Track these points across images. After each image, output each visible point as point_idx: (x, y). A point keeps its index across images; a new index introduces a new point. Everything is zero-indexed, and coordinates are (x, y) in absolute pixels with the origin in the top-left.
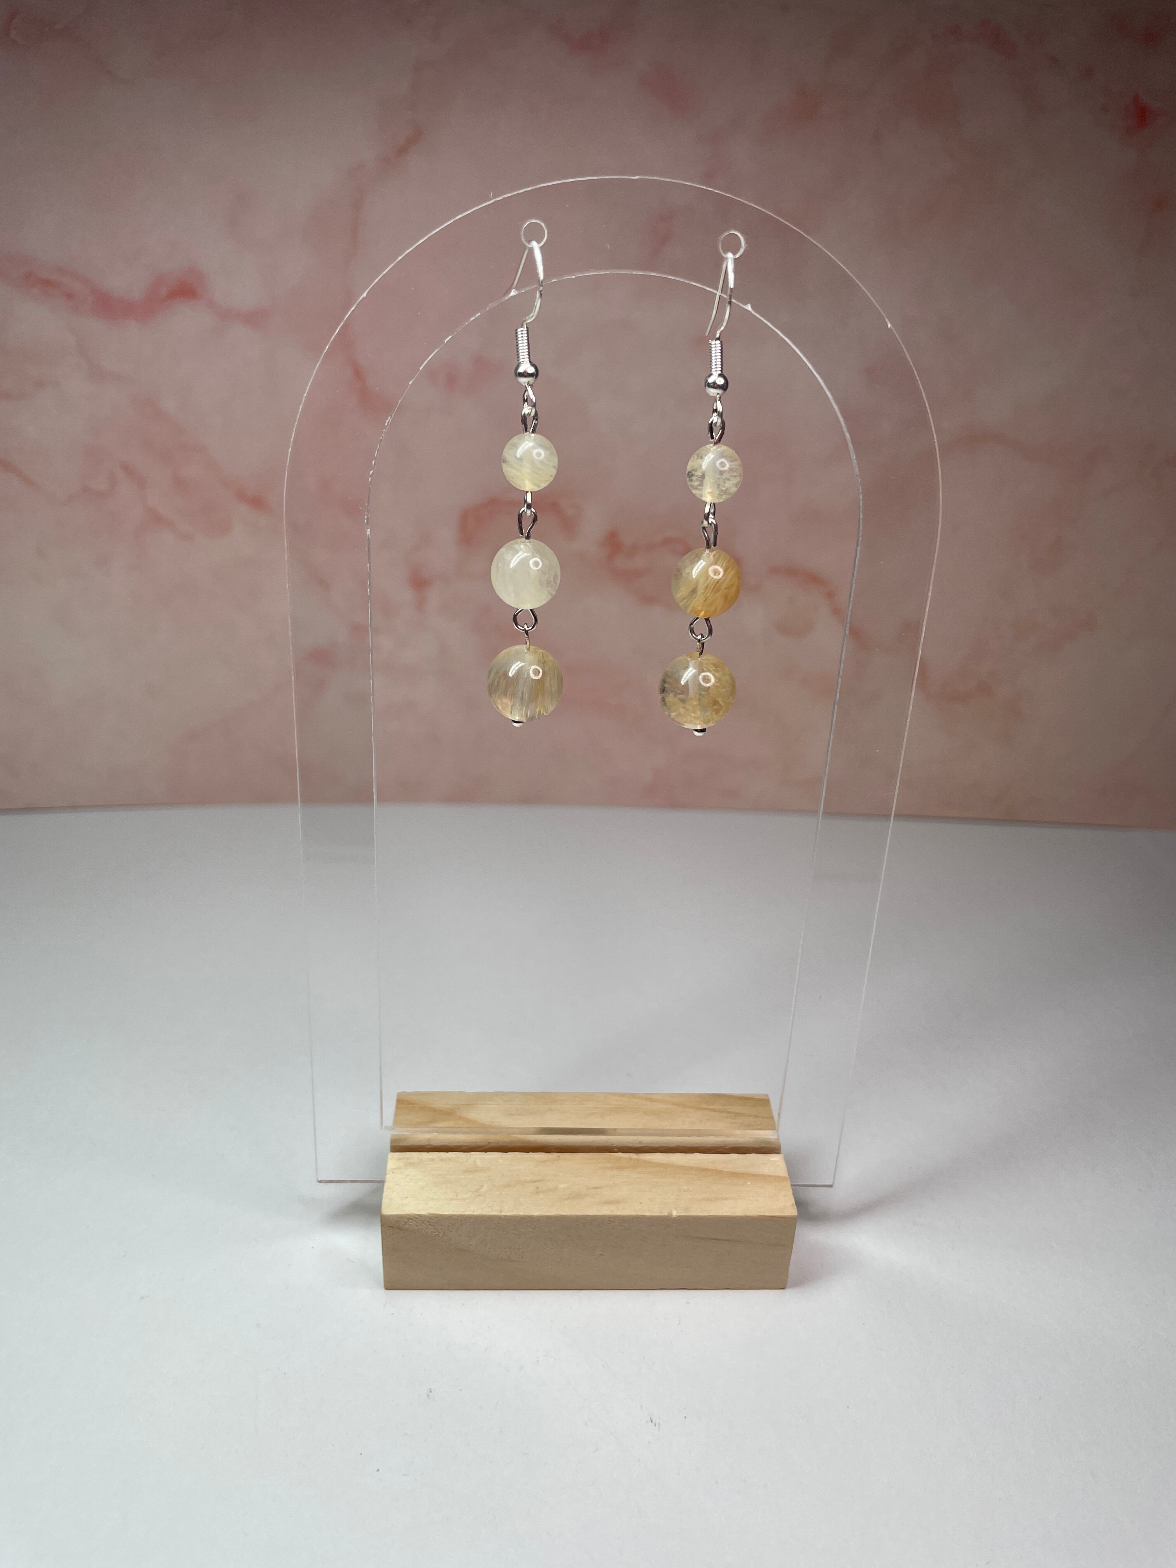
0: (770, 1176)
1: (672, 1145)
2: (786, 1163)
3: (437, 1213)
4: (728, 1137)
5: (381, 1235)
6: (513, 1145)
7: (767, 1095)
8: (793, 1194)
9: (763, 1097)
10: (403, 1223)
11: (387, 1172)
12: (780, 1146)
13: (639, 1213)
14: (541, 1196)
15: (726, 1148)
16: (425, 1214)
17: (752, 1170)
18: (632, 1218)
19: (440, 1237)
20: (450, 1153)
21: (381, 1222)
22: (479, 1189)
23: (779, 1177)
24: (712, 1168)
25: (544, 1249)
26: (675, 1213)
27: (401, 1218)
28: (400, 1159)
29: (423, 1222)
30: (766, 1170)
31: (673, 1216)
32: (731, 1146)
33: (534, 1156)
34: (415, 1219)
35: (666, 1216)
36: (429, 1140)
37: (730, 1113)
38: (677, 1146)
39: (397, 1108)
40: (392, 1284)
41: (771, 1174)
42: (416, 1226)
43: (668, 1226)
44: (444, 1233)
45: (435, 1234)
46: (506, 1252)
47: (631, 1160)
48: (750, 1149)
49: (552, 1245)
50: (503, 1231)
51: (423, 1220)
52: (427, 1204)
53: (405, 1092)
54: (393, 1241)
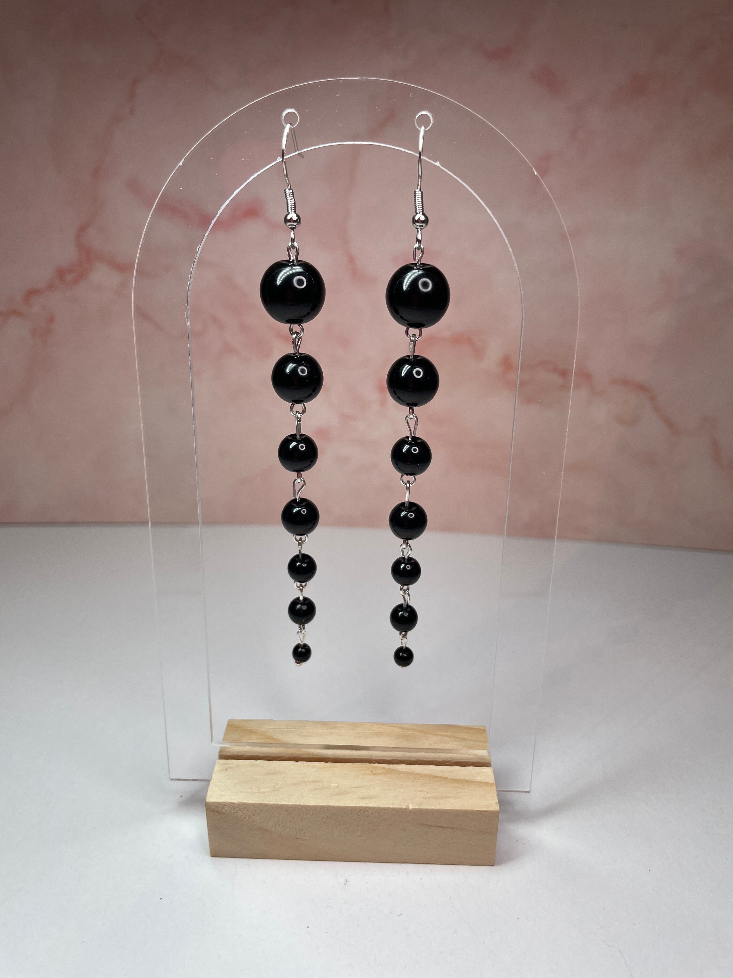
0: (481, 782)
1: (413, 759)
2: (494, 774)
3: (244, 802)
4: (453, 754)
5: (206, 817)
6: (303, 756)
7: (484, 726)
8: (498, 795)
9: (482, 728)
10: (221, 808)
11: (214, 773)
12: (491, 761)
13: (386, 806)
14: (318, 792)
15: (453, 762)
17: (468, 778)
18: (381, 809)
19: (247, 819)
20: (258, 761)
21: (206, 807)
22: (275, 786)
23: (488, 783)
24: (441, 776)
25: (320, 830)
26: (411, 807)
27: (219, 803)
28: (224, 764)
30: (479, 779)
31: (410, 809)
32: (455, 761)
33: (316, 764)
34: (228, 806)
35: (404, 808)
36: (246, 752)
37: (458, 738)
38: (418, 760)
39: (227, 729)
40: (216, 853)
41: (483, 781)
42: (230, 810)
43: (406, 816)
44: (249, 816)
45: (243, 818)
46: (293, 832)
47: (384, 768)
48: (469, 763)
49: (326, 828)
50: (290, 816)
51: (235, 807)
52: (238, 795)
53: (233, 719)
54: (215, 821)
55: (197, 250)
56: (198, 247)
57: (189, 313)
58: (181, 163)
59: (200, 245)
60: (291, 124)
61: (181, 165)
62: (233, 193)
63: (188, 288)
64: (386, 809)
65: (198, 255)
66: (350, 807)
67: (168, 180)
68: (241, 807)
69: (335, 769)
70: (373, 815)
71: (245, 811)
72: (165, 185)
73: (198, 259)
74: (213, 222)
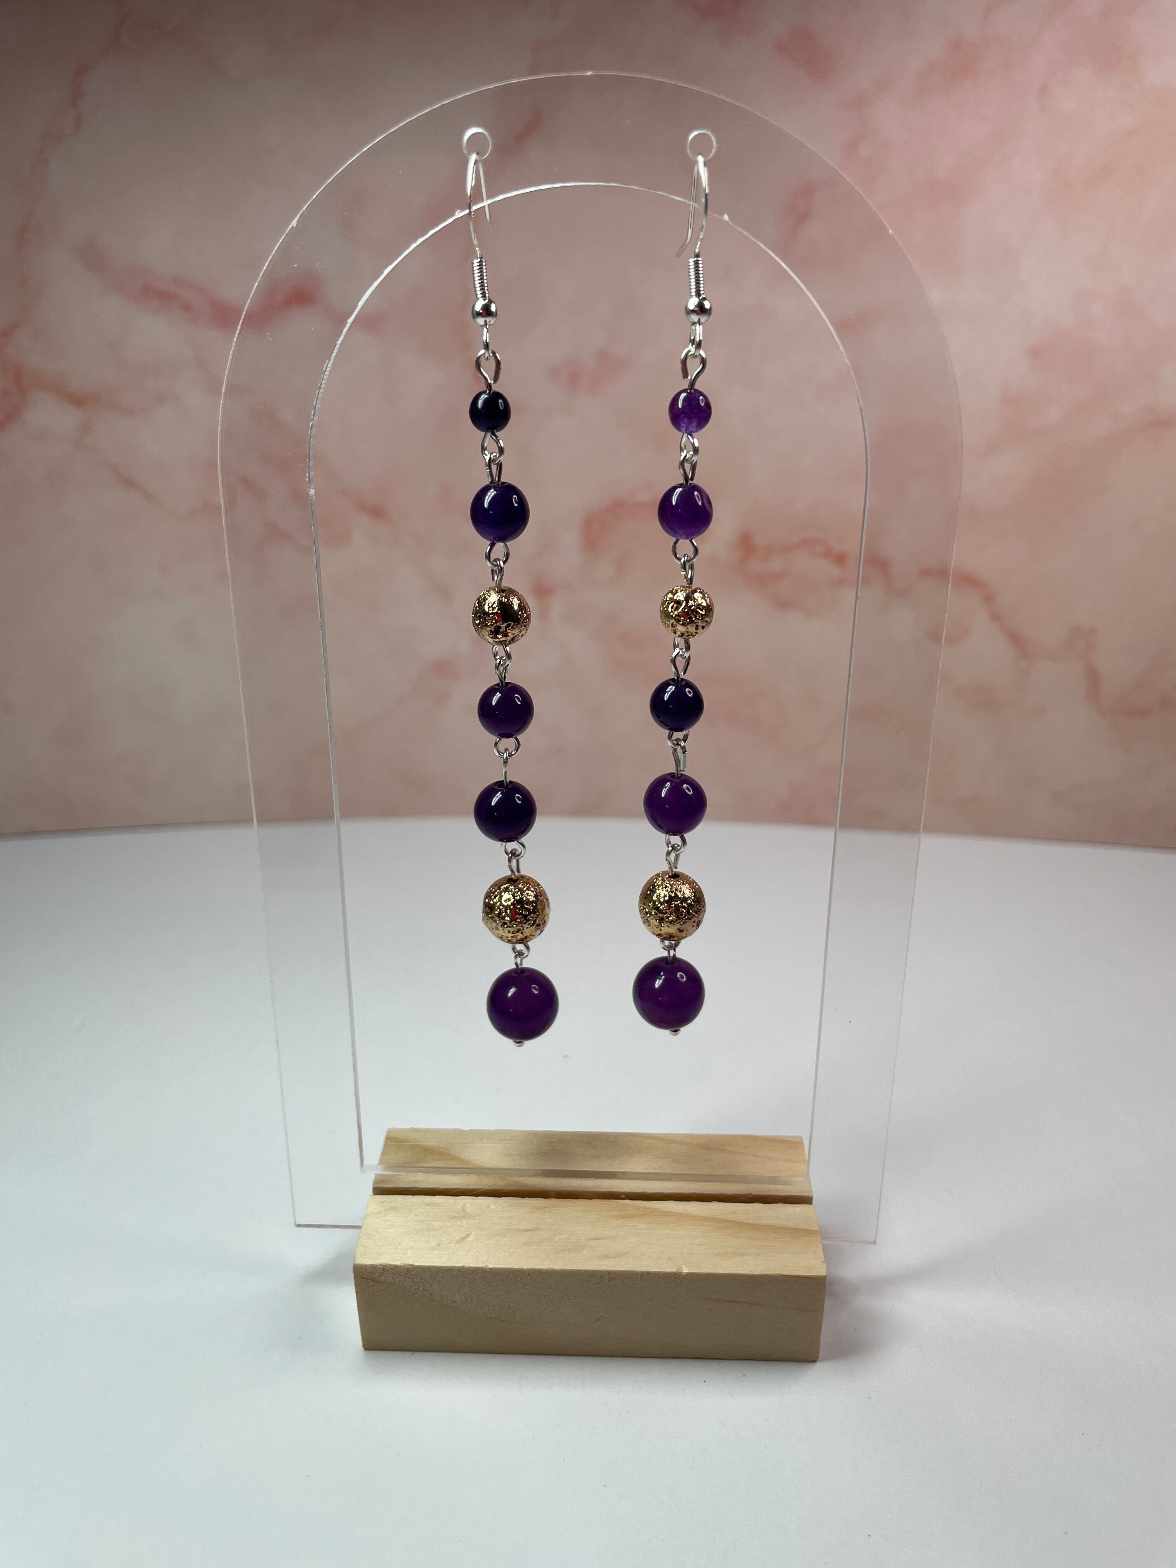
0: (798, 1229)
1: (686, 1193)
4: (751, 1183)
5: (354, 1288)
7: (801, 1138)
8: (824, 1251)
9: (795, 1140)
10: (378, 1274)
11: (367, 1216)
12: (812, 1195)
14: (534, 1248)
15: (750, 1196)
16: (402, 1265)
17: (776, 1222)
18: (636, 1275)
19: (420, 1291)
20: (437, 1196)
21: (354, 1273)
22: (464, 1238)
23: (809, 1230)
24: (731, 1219)
25: (537, 1308)
26: (685, 1270)
27: (374, 1267)
28: (383, 1202)
29: (400, 1274)
30: (792, 1222)
31: (683, 1274)
32: (753, 1194)
33: (530, 1202)
34: (390, 1270)
35: (675, 1273)
36: (416, 1182)
38: (694, 1193)
39: (386, 1146)
40: (372, 1346)
41: (800, 1227)
42: (393, 1278)
43: (678, 1285)
44: (424, 1286)
45: (413, 1288)
46: (495, 1310)
47: (640, 1207)
48: (776, 1198)
49: (547, 1304)
50: (490, 1286)
51: (401, 1272)
52: (406, 1254)
53: (395, 1129)
54: (369, 1295)
55: (324, 369)
56: (325, 363)
57: (312, 473)
58: (294, 223)
59: (328, 361)
60: (478, 154)
61: (295, 226)
62: (382, 273)
63: (310, 433)
64: (644, 1275)
65: (326, 377)
66: (586, 1271)
67: (274, 252)
68: (411, 1273)
69: (559, 1208)
70: (623, 1283)
71: (417, 1279)
72: (269, 260)
73: (326, 383)
74: (350, 321)
